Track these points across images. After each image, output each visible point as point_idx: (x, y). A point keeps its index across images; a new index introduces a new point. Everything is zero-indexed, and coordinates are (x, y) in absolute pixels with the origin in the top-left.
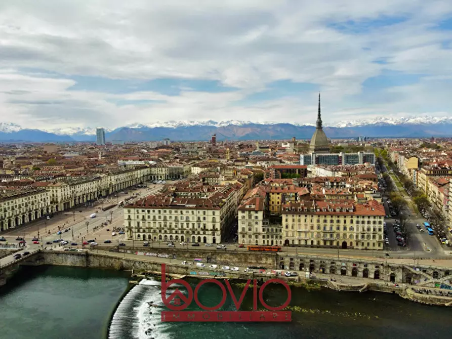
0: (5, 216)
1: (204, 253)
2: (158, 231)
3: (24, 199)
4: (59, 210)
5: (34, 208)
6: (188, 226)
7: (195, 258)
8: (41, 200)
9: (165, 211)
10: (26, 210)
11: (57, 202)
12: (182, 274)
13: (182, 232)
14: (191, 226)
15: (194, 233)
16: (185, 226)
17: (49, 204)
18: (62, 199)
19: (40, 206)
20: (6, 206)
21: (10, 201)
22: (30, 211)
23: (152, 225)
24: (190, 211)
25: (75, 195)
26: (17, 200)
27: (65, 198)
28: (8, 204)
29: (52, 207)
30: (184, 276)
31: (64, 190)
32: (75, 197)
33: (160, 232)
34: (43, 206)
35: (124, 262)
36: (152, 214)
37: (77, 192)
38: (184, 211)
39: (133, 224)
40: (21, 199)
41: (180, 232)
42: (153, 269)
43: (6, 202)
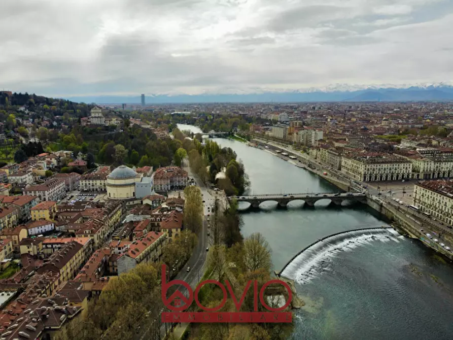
0: (373, 173)
1: (438, 230)
2: (429, 206)
3: (389, 165)
4: (420, 178)
5: (397, 172)
6: (445, 210)
7: (432, 231)
8: (404, 168)
9: (434, 194)
10: (390, 172)
11: (419, 172)
12: (417, 236)
13: (441, 212)
14: (447, 211)
15: (448, 215)
16: (444, 209)
17: (411, 171)
18: (424, 170)
19: (402, 172)
20: (375, 168)
21: (378, 165)
22: (393, 173)
23: (426, 201)
24: (448, 198)
25: (439, 170)
26: (384, 165)
27: (427, 170)
28: (377, 166)
29: (413, 175)
30: (417, 238)
31: (428, 164)
32: (439, 171)
33: (430, 207)
34: (405, 172)
35: (395, 217)
36: (427, 194)
37: (442, 168)
38: (445, 197)
39: (417, 197)
40: (386, 165)
41: (440, 212)
42: (405, 227)
43: (375, 165)
